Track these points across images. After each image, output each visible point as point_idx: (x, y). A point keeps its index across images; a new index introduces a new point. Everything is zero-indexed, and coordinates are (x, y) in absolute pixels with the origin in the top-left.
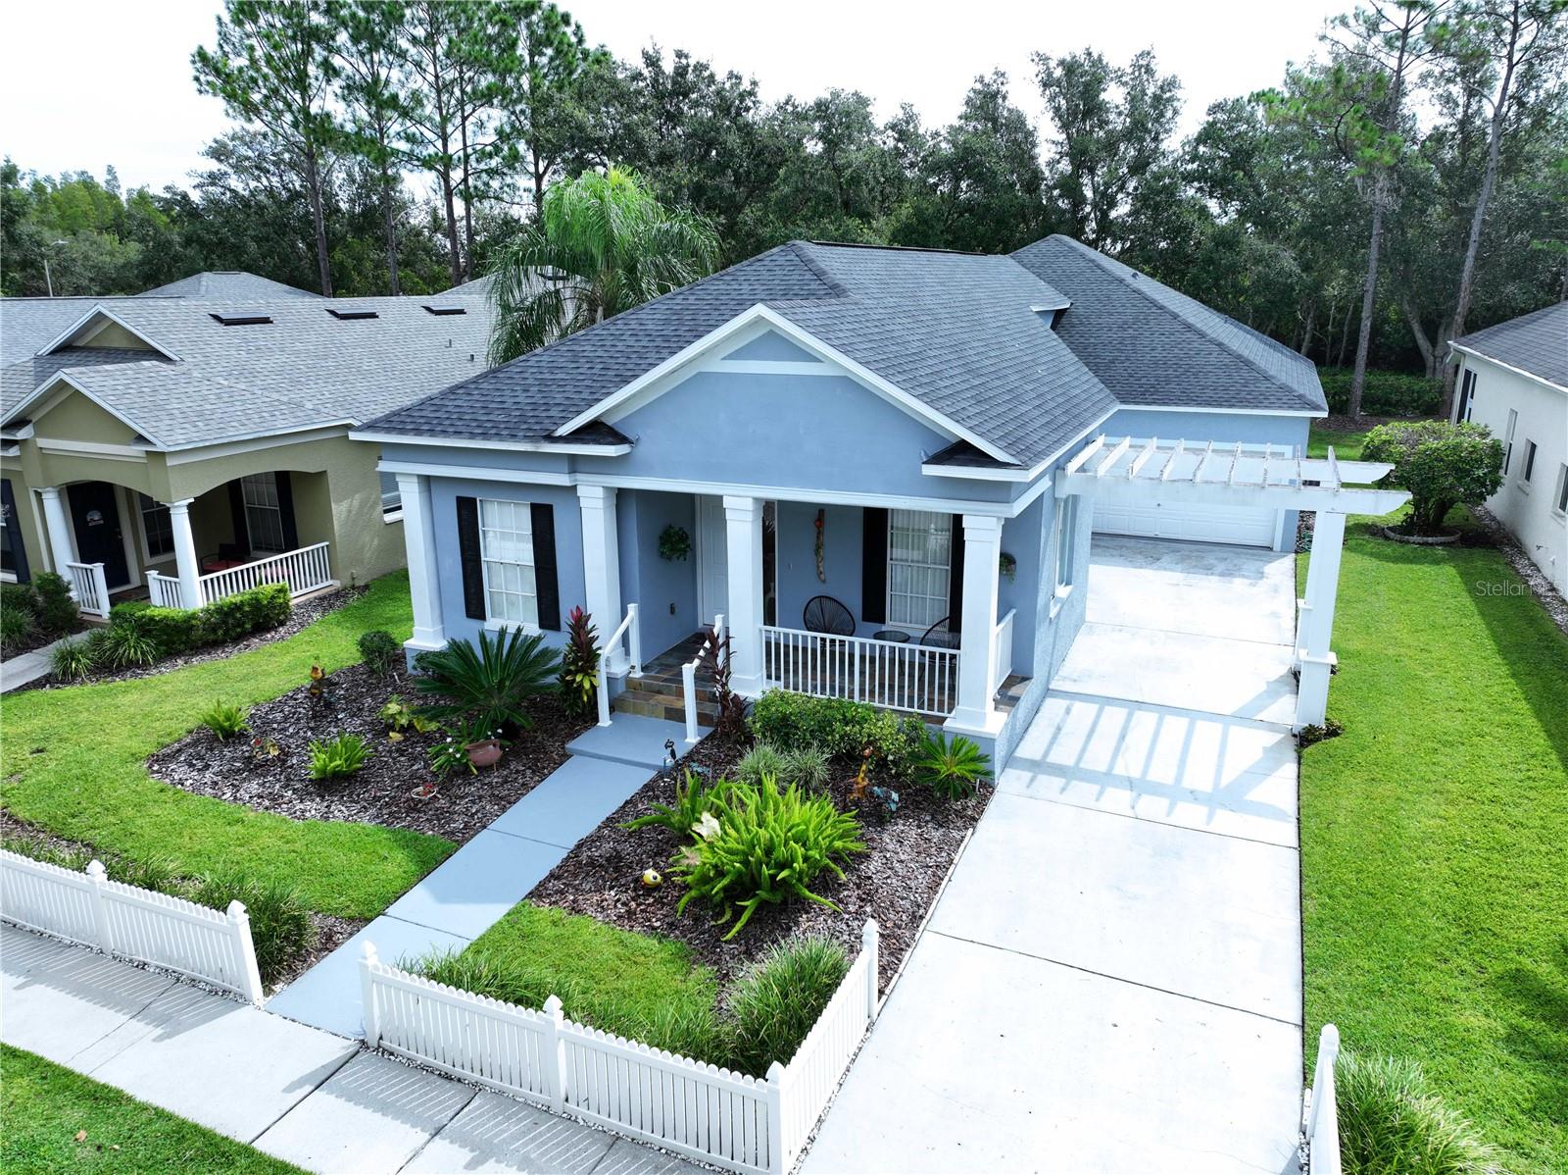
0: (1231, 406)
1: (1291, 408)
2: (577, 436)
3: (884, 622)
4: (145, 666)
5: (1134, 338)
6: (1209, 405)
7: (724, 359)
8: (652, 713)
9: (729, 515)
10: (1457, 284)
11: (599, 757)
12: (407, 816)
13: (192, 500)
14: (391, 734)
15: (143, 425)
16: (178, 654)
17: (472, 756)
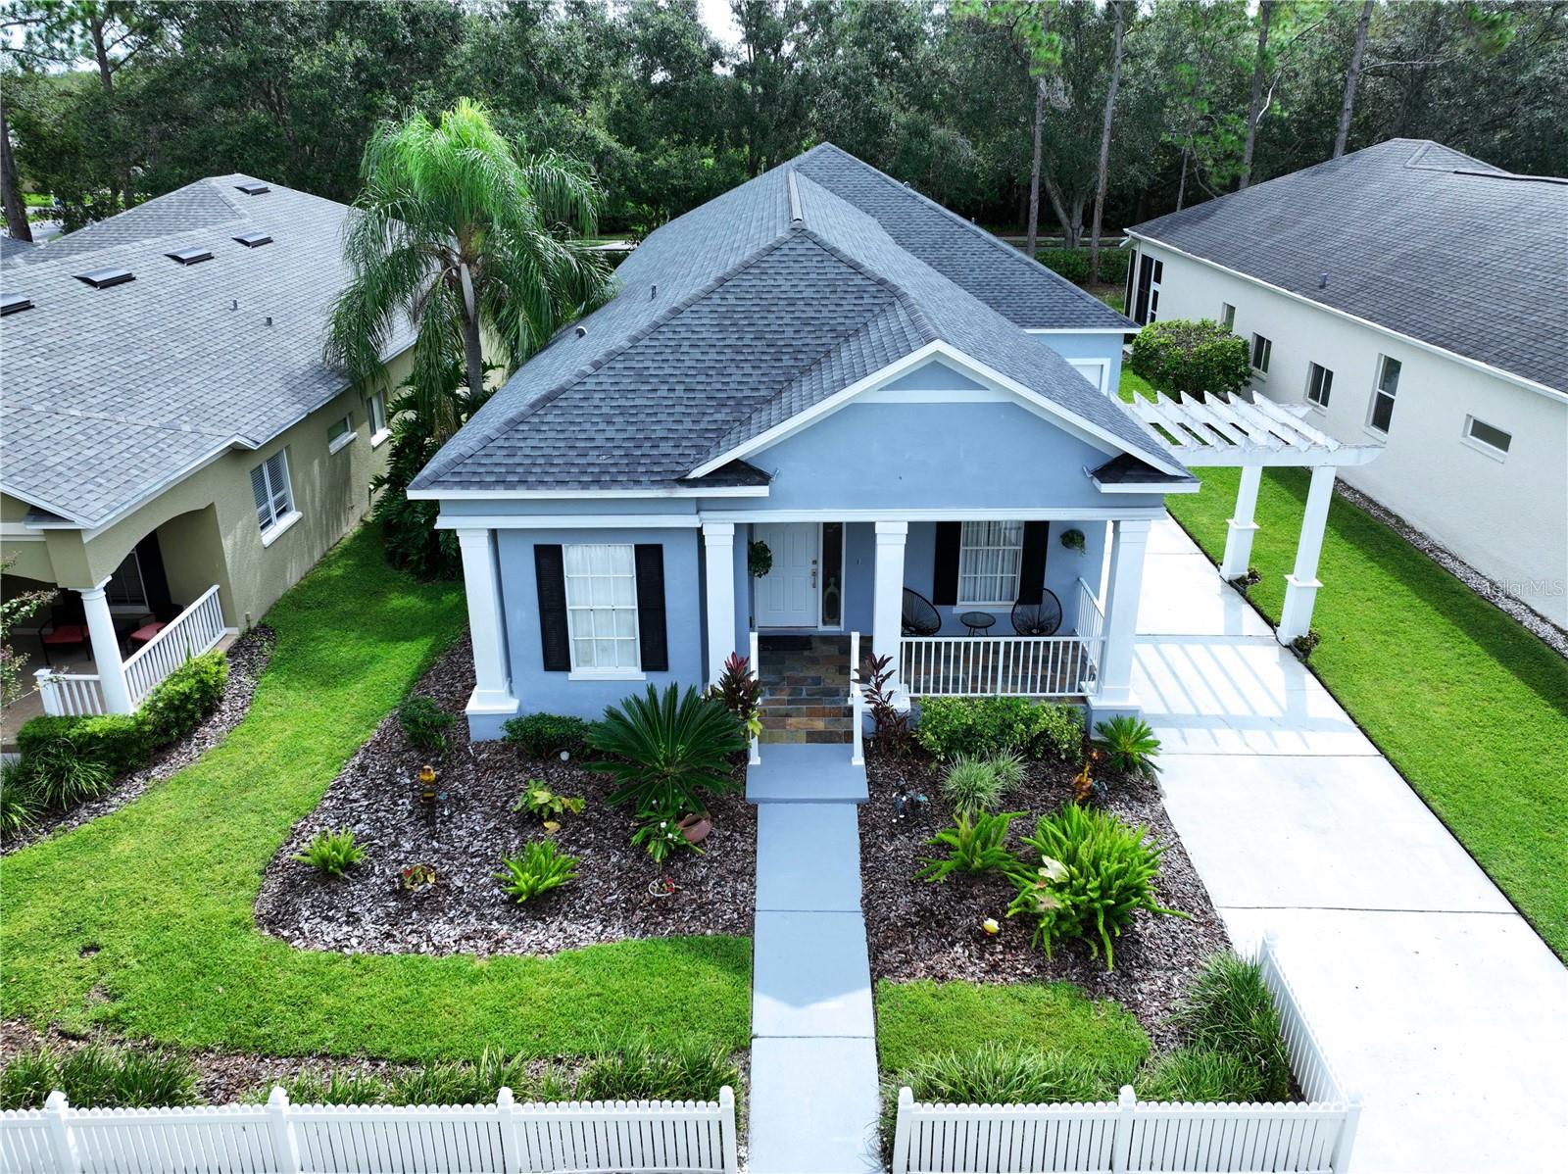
0: (1062, 327)
1: (1111, 326)
2: (714, 478)
3: (955, 603)
4: (102, 796)
5: (950, 258)
6: (1042, 326)
7: (881, 390)
8: (793, 739)
9: (879, 540)
10: (1094, 167)
11: (788, 801)
12: (665, 919)
13: (110, 578)
14: (546, 825)
15: (46, 497)
16: (131, 771)
17: (686, 835)
